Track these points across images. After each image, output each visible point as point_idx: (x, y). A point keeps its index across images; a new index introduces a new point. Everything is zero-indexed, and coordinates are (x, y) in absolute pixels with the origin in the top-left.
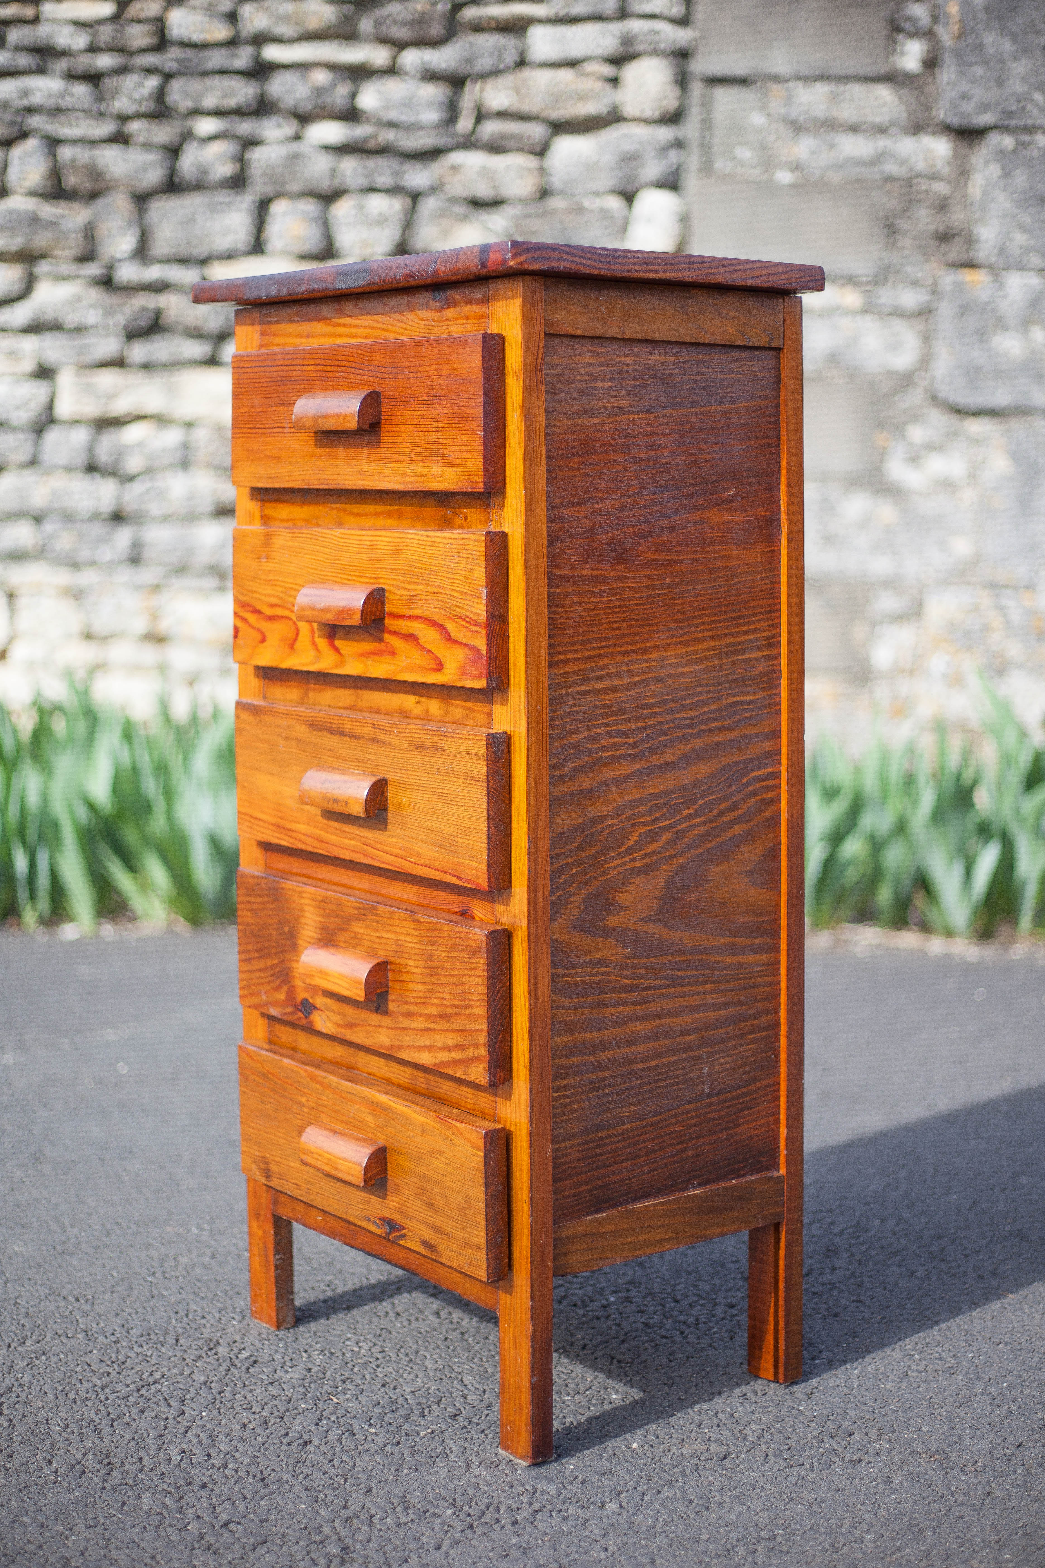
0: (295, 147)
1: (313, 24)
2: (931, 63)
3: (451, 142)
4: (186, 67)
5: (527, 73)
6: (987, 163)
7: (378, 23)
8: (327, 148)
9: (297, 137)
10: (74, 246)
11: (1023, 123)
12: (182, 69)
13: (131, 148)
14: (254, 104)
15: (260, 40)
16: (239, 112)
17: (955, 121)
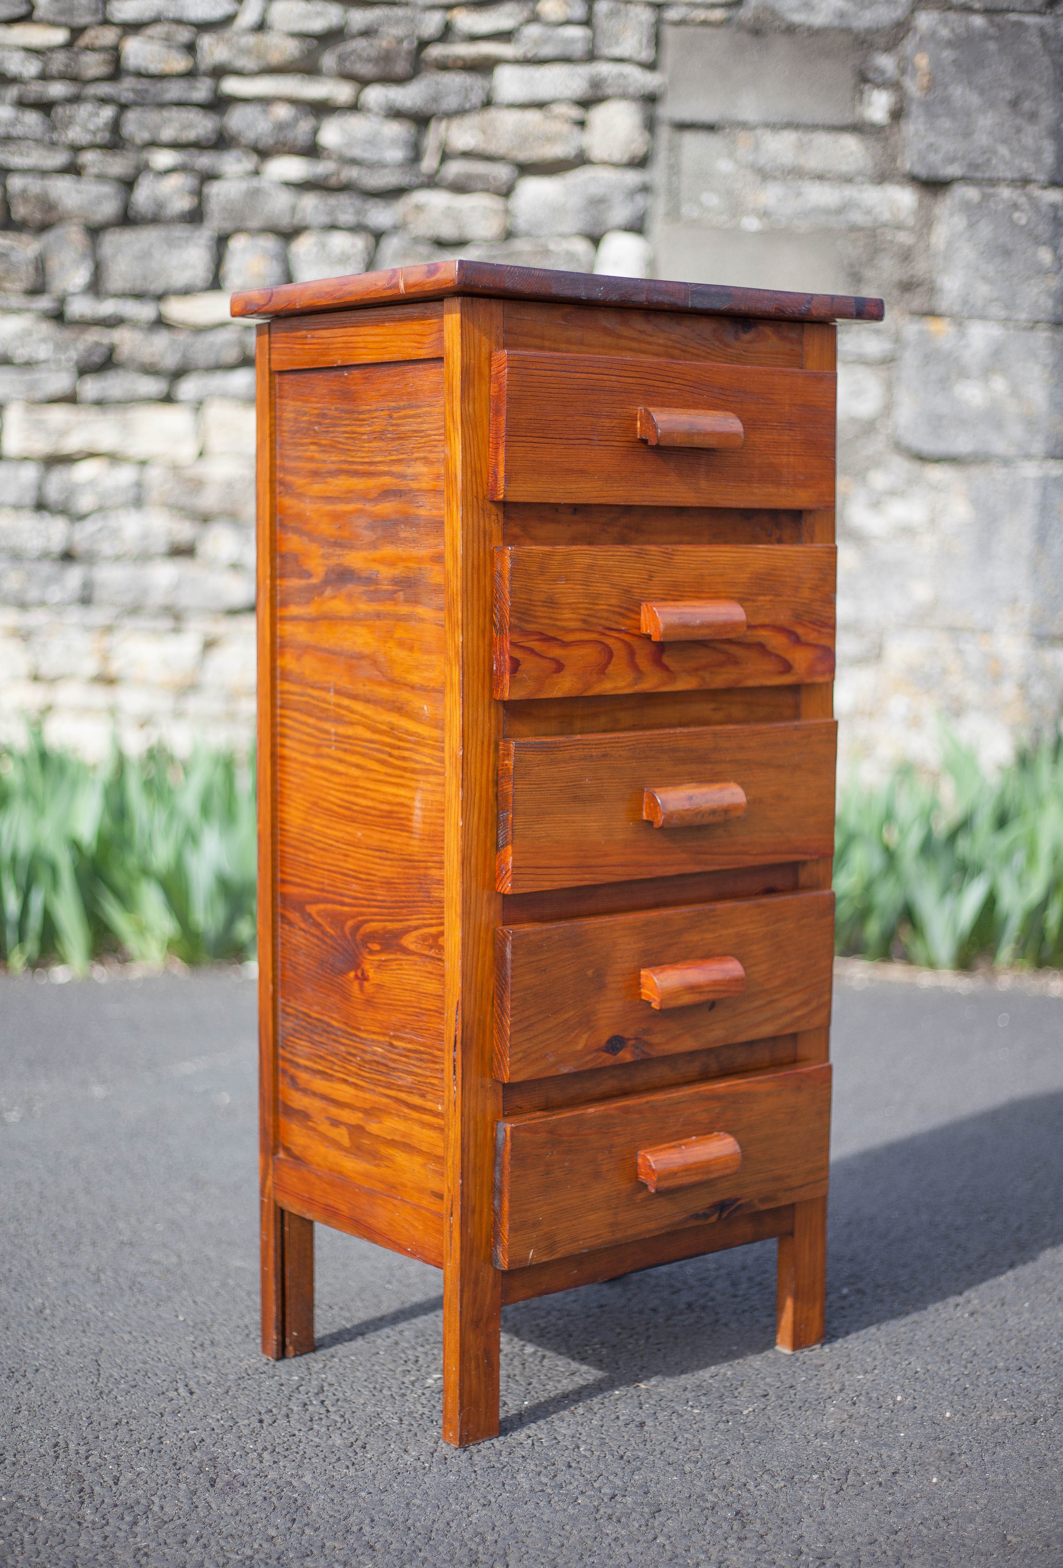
0: (255, 183)
1: (275, 58)
2: (897, 114)
3: (415, 180)
4: (143, 98)
5: (493, 114)
6: (952, 215)
7: (342, 59)
8: (288, 185)
9: (256, 173)
10: (25, 278)
11: (987, 175)
12: (139, 100)
13: (85, 179)
14: (214, 137)
15: (220, 72)
16: (198, 146)
17: (922, 171)
